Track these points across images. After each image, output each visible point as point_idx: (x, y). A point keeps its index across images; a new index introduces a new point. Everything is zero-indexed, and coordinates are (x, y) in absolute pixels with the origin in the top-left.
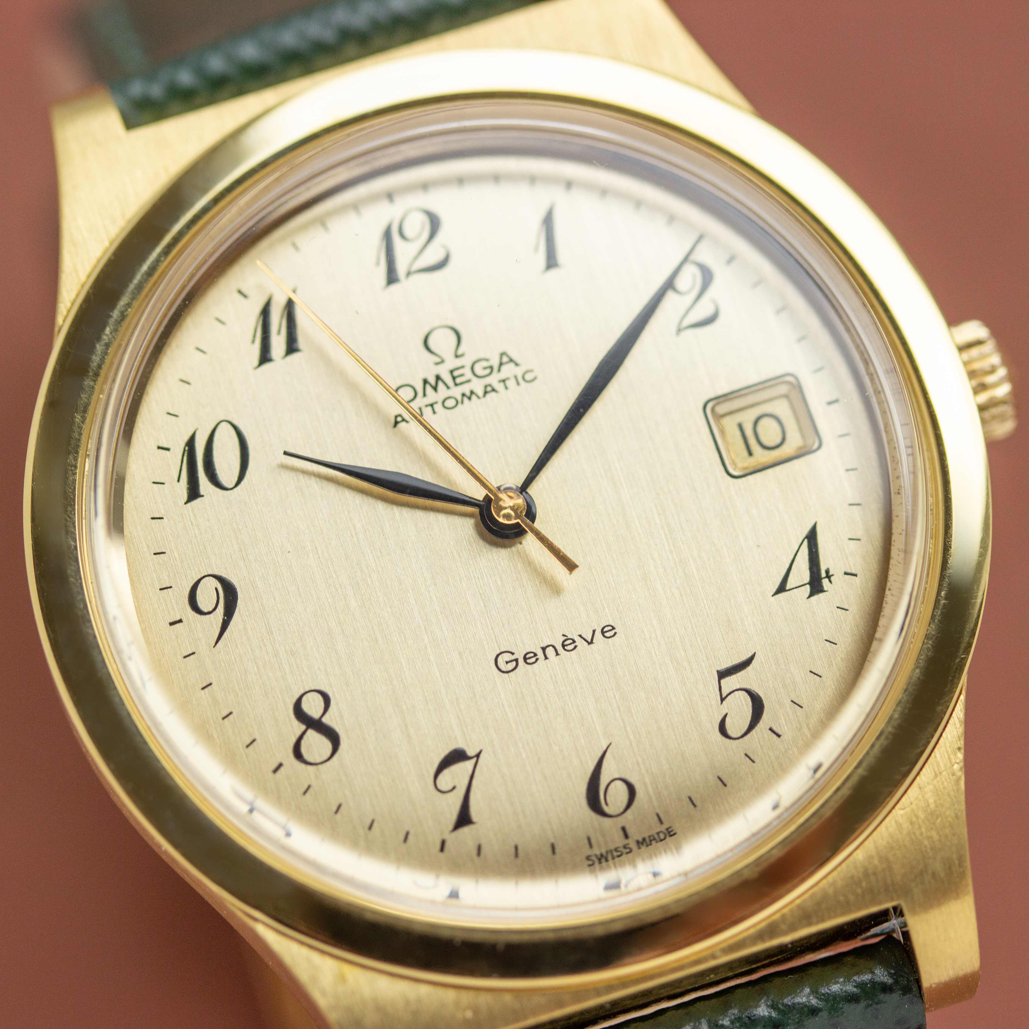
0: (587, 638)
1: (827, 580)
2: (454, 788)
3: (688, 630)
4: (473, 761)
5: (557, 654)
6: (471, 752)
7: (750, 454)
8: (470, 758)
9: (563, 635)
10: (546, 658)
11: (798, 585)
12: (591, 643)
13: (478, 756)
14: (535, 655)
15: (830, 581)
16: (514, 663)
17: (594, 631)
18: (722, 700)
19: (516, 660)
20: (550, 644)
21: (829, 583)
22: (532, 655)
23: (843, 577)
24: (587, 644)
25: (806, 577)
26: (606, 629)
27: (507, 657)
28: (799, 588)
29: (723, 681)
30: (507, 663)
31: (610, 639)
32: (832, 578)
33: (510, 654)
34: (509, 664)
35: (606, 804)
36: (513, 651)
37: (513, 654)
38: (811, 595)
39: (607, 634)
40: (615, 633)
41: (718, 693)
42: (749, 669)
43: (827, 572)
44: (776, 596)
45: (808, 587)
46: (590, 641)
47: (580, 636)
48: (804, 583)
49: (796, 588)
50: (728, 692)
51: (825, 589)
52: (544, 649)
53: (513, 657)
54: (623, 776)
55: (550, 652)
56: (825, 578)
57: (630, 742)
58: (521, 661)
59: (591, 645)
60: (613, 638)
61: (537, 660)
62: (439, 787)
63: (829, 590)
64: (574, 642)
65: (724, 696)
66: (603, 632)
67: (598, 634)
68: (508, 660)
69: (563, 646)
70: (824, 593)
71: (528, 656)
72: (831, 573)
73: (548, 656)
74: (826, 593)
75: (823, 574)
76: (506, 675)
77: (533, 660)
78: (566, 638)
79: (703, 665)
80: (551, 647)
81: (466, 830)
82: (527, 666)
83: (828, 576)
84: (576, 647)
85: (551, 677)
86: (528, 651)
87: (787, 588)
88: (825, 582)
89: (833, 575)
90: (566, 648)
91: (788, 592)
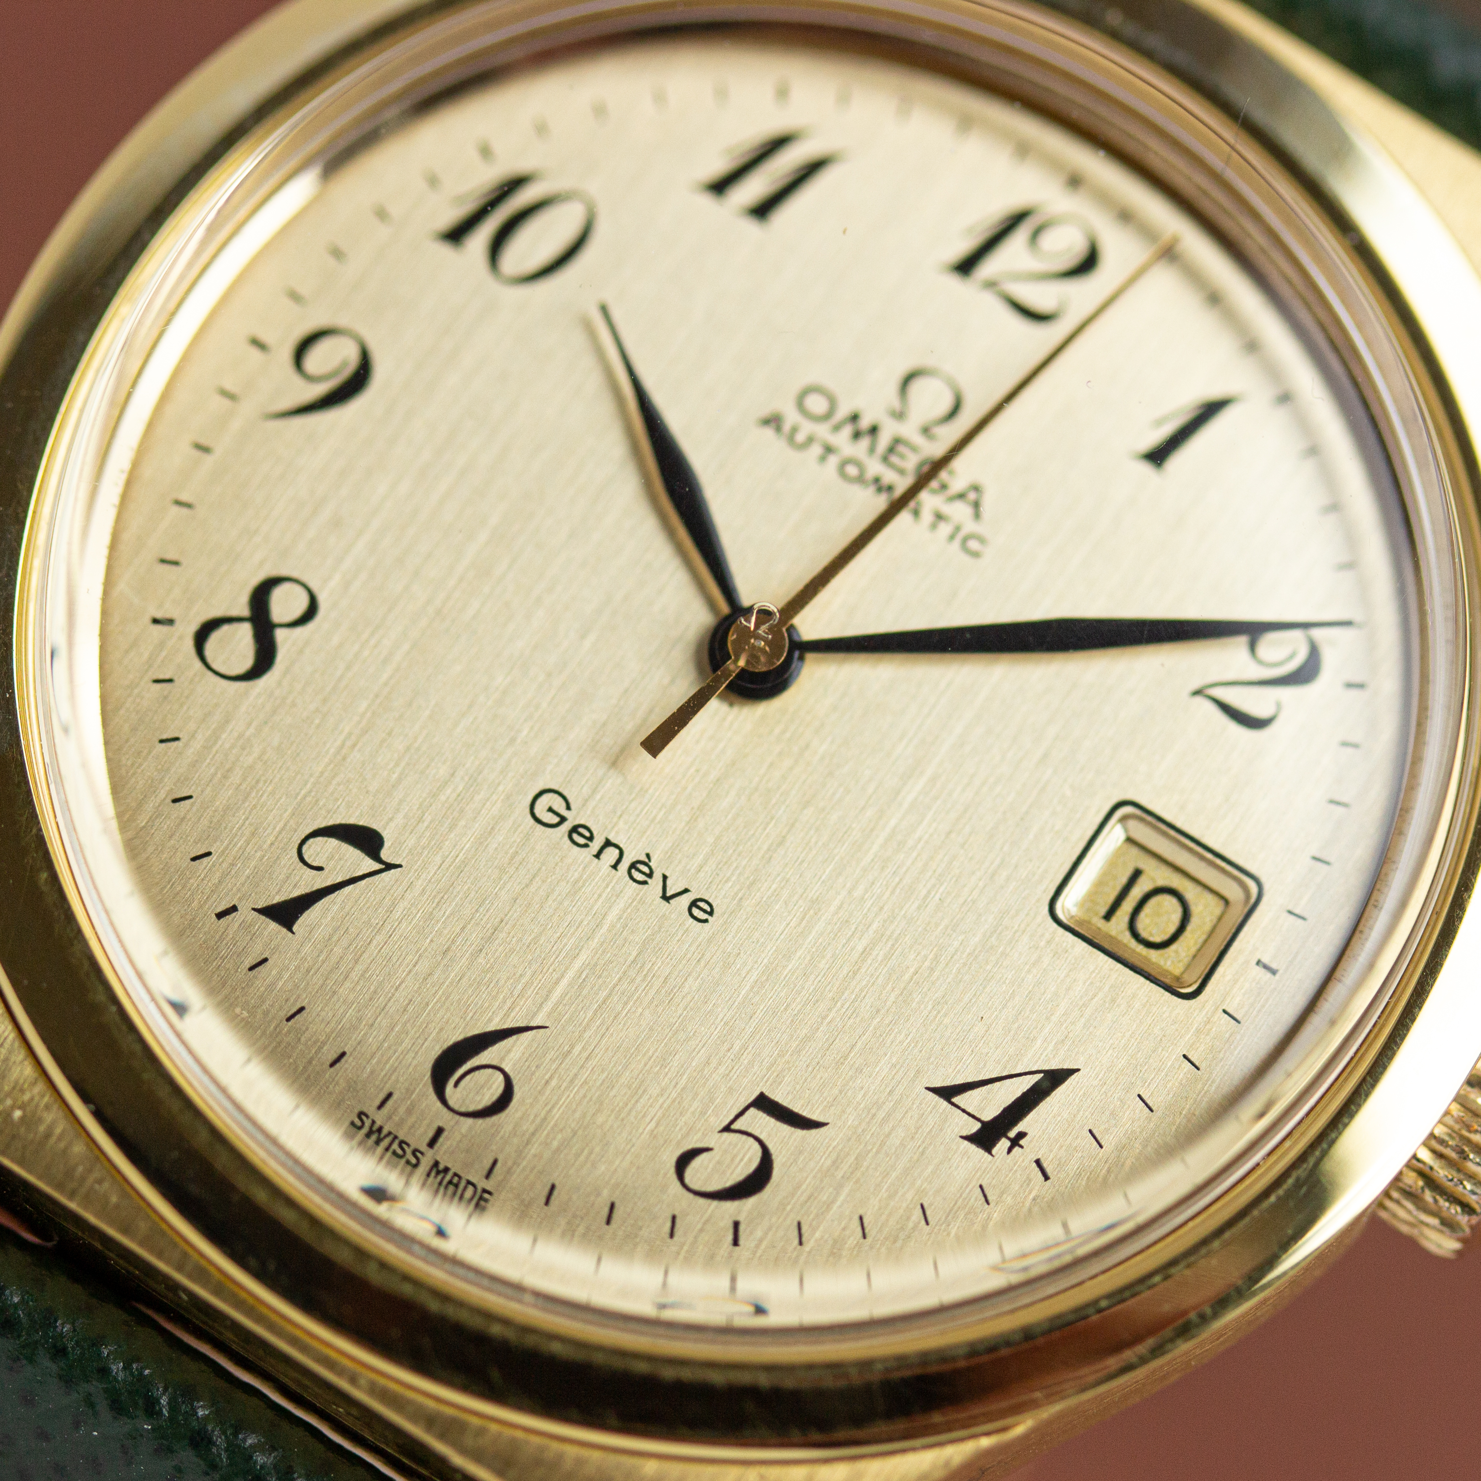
0: (668, 889)
1: (1008, 1144)
2: (320, 869)
3: (788, 1012)
4: (377, 866)
5: (615, 867)
6: (385, 854)
7: (1108, 916)
8: (378, 859)
9: (648, 856)
10: (598, 856)
11: (970, 1110)
12: (666, 898)
13: (389, 867)
14: (591, 838)
15: (1010, 1150)
16: (556, 820)
17: (686, 891)
18: (727, 1129)
19: (563, 819)
20: (621, 846)
21: (1006, 1150)
22: (587, 834)
23: (1030, 1161)
24: (661, 895)
25: (989, 1114)
26: (701, 904)
27: (559, 805)
28: (966, 1116)
29: (752, 1111)
30: (550, 810)
31: (691, 920)
32: (1016, 1149)
33: (564, 804)
34: (550, 814)
35: (456, 1084)
36: (572, 806)
37: (568, 808)
38: (971, 1138)
39: (696, 912)
40: (706, 921)
41: (731, 1117)
42: (799, 1133)
43: (1022, 1135)
44: (931, 1094)
45: (978, 1125)
46: (668, 894)
47: (665, 878)
48: (978, 1116)
49: (964, 1111)
50: (743, 1128)
51: (994, 1151)
52: (608, 843)
53: (563, 812)
54: (511, 1074)
55: (611, 854)
56: (1009, 1138)
57: (569, 1052)
58: (566, 827)
59: (664, 902)
60: (695, 922)
61: (586, 846)
62: (305, 848)
63: (996, 1157)
64: (650, 875)
65: (733, 1127)
66: (694, 904)
67: (686, 900)
68: (555, 808)
69: (633, 866)
70: (986, 1154)
71: (581, 830)
72: (1022, 1142)
73: (602, 856)
74: (990, 1157)
75: (1012, 1134)
76: (532, 821)
77: (582, 841)
78: (647, 860)
79: (756, 1068)
80: (617, 851)
81: (273, 926)
82: (566, 838)
83: (1015, 1142)
84: (645, 883)
85: (576, 882)
86: (588, 824)
87: (955, 1100)
88: (1003, 1144)
89: (1022, 1147)
90: (633, 871)
91: (950, 1106)
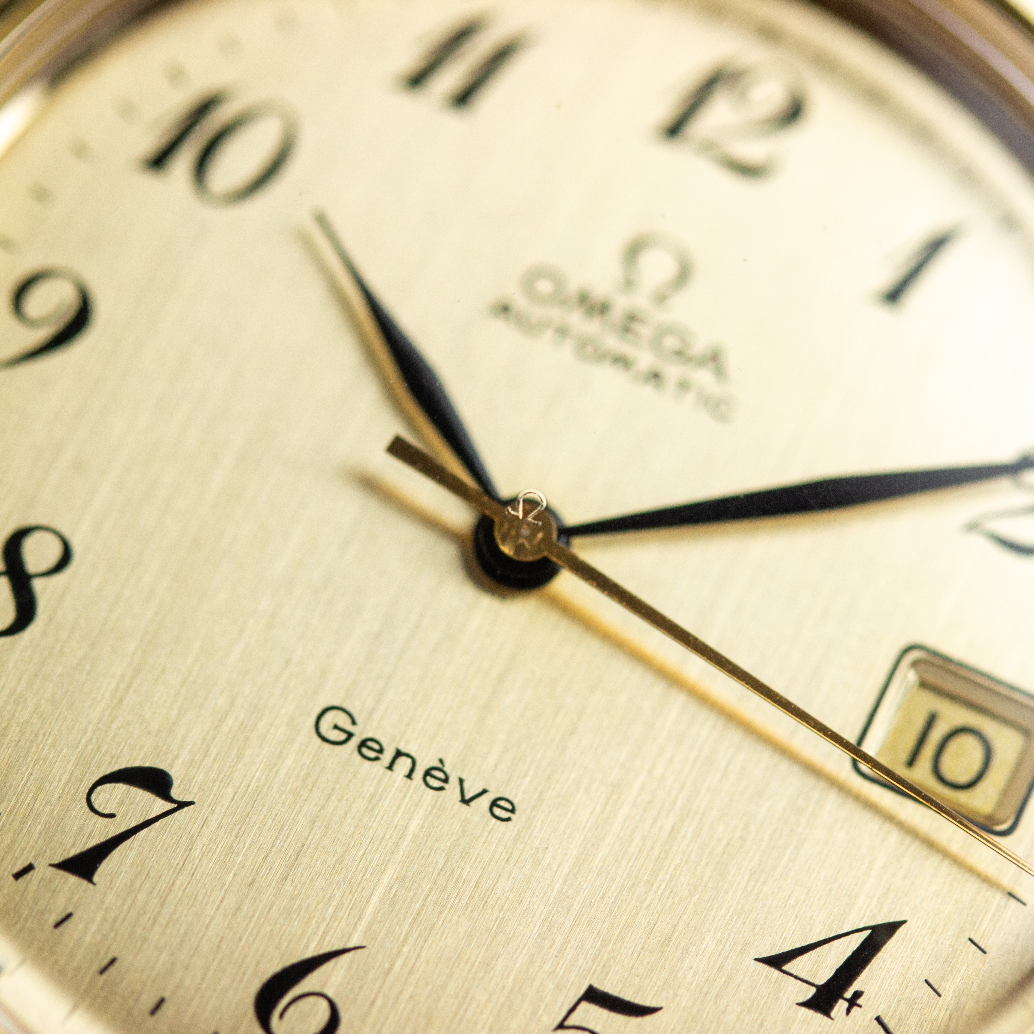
0: (466, 791)
1: (846, 1005)
2: (112, 816)
3: (605, 901)
4: (170, 806)
5: (409, 776)
6: (175, 793)
7: (911, 762)
8: (169, 799)
9: (441, 761)
10: (390, 767)
11: (802, 976)
12: (465, 801)
13: (182, 805)
14: (381, 751)
15: (848, 1011)
16: (343, 736)
17: (484, 792)
18: (561, 1026)
19: (350, 735)
20: (413, 754)
21: (845, 1012)
22: (376, 747)
23: (871, 1020)
24: (459, 798)
25: (822, 978)
26: (502, 803)
27: (343, 720)
28: (800, 983)
29: (584, 1005)
30: (336, 727)
31: (494, 820)
32: (855, 1009)
33: (348, 720)
34: (336, 732)
35: (282, 1015)
36: (358, 720)
37: (354, 723)
38: (808, 1004)
39: (497, 811)
40: (508, 819)
41: (564, 1013)
42: (634, 1021)
43: (857, 995)
44: (761, 965)
45: (813, 990)
46: (468, 797)
47: (461, 781)
48: (811, 981)
49: (796, 977)
50: (577, 1024)
51: (833, 1014)
52: (399, 754)
53: (350, 728)
54: (336, 1000)
55: (404, 764)
56: (846, 999)
57: (390, 969)
58: (354, 742)
59: (464, 806)
60: (499, 822)
61: (377, 759)
62: (93, 797)
63: (836, 1020)
64: (446, 780)
65: (567, 1023)
66: (494, 804)
67: (486, 801)
68: (341, 724)
69: (428, 773)
70: (826, 1018)
71: (370, 744)
72: (859, 1001)
73: (395, 767)
74: (829, 1020)
75: (848, 994)
76: (319, 741)
77: (372, 754)
78: (439, 765)
79: (581, 961)
80: (409, 761)
81: (73, 880)
82: (356, 754)
83: (853, 1002)
84: (441, 789)
85: (373, 796)
86: (377, 737)
87: (786, 967)
88: (841, 1005)
89: (860, 1006)
90: (428, 778)
91: (781, 974)
